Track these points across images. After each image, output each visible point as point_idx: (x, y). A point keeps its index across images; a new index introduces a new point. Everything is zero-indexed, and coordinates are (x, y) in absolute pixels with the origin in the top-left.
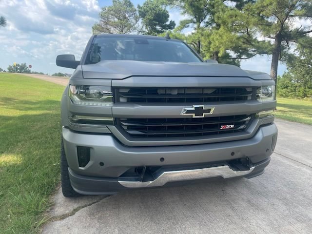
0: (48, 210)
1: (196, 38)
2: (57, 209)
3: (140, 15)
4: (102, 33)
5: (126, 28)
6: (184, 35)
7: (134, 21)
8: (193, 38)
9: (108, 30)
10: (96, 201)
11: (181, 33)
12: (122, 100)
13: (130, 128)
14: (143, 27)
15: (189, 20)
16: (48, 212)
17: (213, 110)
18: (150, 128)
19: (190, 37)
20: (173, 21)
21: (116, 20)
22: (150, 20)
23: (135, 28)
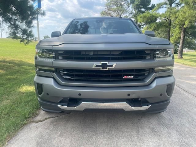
0: (33, 117)
1: (168, 15)
2: (37, 117)
3: (131, 2)
4: (106, 16)
5: (121, 12)
6: (159, 13)
7: (127, 7)
8: (165, 15)
9: (110, 14)
10: (59, 115)
11: (158, 12)
12: (60, 58)
13: (65, 75)
14: (132, 10)
15: (163, 3)
16: (32, 118)
17: (115, 65)
18: (76, 75)
19: (163, 15)
20: (154, 4)
21: (115, 7)
22: (137, 5)
23: (127, 12)
